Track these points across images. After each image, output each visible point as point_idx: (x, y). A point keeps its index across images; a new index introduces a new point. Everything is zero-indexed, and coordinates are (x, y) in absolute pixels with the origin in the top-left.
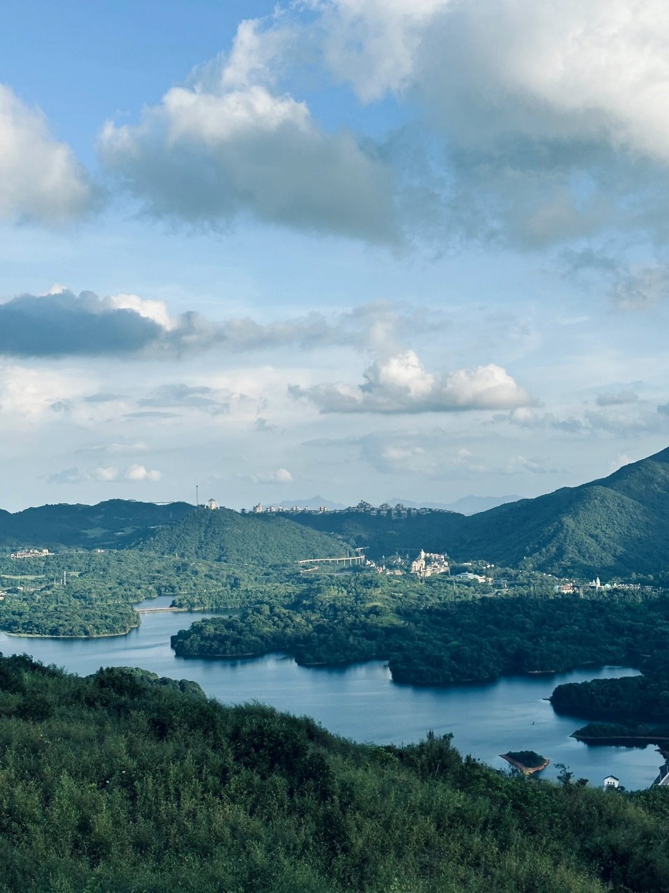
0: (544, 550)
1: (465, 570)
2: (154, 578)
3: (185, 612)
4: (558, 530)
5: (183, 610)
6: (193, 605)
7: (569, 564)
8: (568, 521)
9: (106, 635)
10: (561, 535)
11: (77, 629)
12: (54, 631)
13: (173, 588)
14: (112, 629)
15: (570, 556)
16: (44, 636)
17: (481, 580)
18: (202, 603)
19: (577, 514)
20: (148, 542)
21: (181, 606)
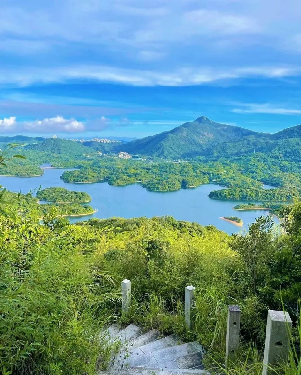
0: (158, 151)
1: (137, 157)
2: (41, 158)
3: (56, 169)
4: (161, 146)
5: (55, 168)
6: (58, 166)
7: (166, 155)
8: (163, 142)
9: (35, 176)
10: (162, 147)
11: (24, 174)
12: (17, 175)
13: (48, 161)
14: (37, 174)
15: (166, 153)
16: (13, 176)
17: (143, 160)
18: (61, 166)
19: (166, 141)
20: (35, 147)
21: (54, 167)
